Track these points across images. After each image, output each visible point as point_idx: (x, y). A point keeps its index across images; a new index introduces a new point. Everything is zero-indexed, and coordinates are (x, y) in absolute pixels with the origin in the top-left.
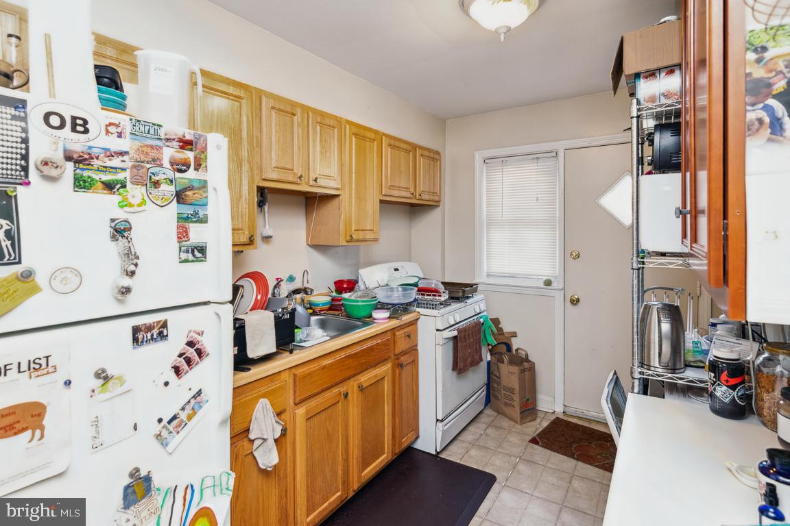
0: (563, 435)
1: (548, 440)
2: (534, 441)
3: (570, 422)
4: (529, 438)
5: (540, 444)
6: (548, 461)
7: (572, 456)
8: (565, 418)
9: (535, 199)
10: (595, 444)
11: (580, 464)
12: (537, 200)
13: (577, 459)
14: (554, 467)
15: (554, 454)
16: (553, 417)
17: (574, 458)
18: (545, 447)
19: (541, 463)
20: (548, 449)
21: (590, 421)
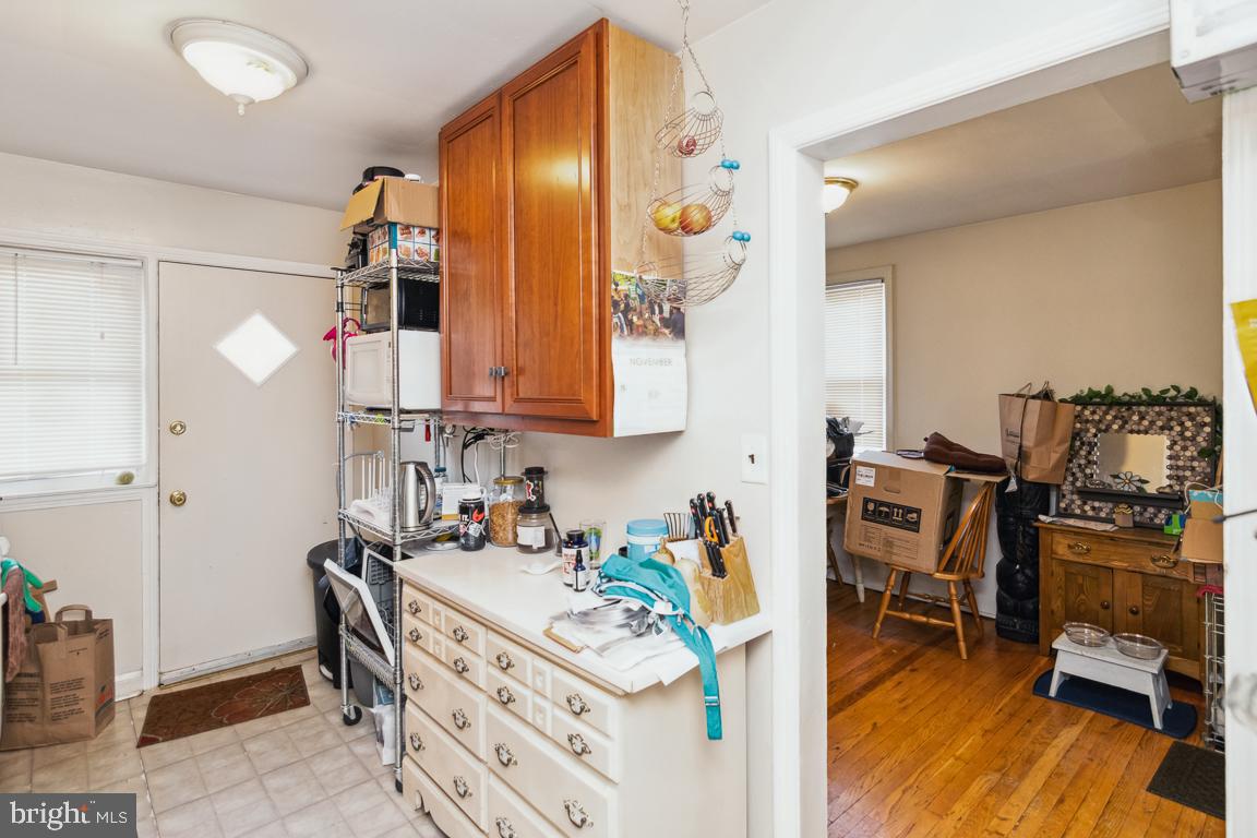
0: (185, 710)
1: (168, 728)
2: (144, 742)
3: (179, 693)
4: (133, 743)
5: (161, 739)
6: (192, 750)
7: (221, 724)
8: (167, 691)
9: (99, 334)
10: (238, 696)
11: (239, 727)
12: (102, 337)
13: (230, 724)
14: (208, 749)
15: (191, 738)
16: (147, 700)
17: (227, 725)
18: (172, 739)
19: (184, 758)
20: (179, 736)
21: (206, 676)
